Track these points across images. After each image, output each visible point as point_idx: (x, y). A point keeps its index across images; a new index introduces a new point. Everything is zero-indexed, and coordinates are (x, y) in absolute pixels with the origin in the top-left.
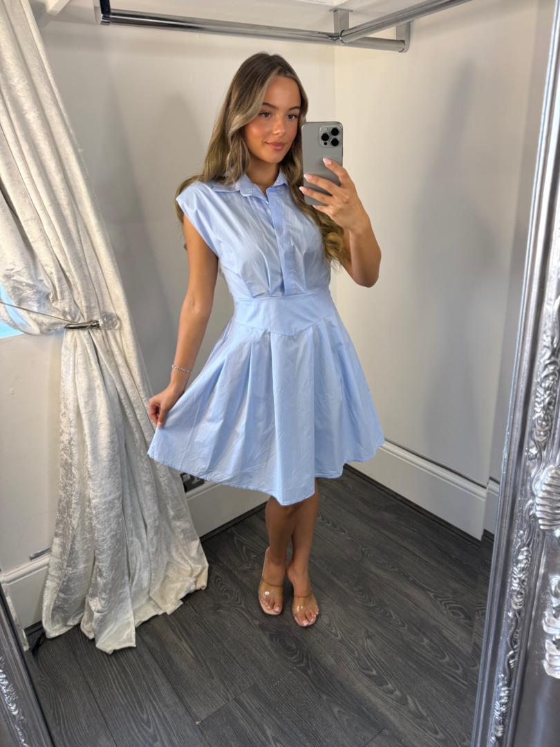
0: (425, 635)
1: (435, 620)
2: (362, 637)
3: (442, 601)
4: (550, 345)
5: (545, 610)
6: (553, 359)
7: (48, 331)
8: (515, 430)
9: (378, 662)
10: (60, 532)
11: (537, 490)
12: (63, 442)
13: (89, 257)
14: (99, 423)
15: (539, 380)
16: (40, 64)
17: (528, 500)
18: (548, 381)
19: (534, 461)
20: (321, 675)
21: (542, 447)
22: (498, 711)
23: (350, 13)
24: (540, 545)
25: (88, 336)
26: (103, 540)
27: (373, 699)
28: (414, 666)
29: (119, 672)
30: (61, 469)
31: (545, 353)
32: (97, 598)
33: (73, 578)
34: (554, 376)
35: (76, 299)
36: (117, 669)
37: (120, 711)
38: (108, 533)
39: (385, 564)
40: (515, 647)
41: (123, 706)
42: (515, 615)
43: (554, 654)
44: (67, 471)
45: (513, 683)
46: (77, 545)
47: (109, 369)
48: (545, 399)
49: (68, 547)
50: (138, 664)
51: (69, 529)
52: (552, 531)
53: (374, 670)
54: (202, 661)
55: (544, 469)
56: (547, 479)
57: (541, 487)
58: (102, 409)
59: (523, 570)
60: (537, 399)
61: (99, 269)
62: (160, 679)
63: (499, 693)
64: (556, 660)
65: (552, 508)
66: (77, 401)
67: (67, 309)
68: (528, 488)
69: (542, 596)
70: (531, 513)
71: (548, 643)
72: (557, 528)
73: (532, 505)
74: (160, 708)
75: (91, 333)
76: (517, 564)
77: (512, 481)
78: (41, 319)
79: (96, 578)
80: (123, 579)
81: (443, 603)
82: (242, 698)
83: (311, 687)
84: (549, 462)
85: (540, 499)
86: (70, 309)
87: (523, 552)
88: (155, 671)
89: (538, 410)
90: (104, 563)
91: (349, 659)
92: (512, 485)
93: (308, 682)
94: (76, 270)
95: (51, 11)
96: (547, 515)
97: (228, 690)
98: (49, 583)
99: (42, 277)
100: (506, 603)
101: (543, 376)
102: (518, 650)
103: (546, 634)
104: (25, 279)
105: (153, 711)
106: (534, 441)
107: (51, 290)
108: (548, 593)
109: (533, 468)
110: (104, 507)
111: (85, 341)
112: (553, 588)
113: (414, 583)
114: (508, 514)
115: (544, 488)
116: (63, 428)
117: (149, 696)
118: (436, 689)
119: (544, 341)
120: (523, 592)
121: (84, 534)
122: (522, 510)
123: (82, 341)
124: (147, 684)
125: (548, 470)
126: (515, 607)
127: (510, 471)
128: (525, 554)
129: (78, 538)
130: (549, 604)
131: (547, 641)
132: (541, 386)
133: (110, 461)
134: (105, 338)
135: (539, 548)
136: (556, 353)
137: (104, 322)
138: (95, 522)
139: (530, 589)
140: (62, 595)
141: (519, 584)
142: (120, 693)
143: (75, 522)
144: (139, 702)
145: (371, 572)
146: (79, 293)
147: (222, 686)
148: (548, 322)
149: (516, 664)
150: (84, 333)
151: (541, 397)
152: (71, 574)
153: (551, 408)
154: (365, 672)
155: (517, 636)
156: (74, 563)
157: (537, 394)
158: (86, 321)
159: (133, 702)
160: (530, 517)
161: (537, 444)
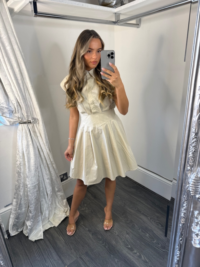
0: (147, 232)
1: (151, 227)
2: (125, 234)
3: (153, 220)
4: (195, 132)
5: (193, 223)
6: (196, 136)
7: (13, 124)
8: (182, 161)
9: (131, 243)
10: (16, 197)
11: (190, 182)
12: (17, 164)
13: (28, 98)
14: (31, 157)
15: (191, 144)
16: (11, 30)
17: (187, 185)
18: (194, 144)
19: (189, 171)
20: (111, 248)
21: (192, 167)
22: (176, 259)
23: (120, 15)
24: (191, 201)
25: (27, 126)
26: (32, 200)
27: (129, 256)
28: (144, 244)
29: (37, 248)
30: (16, 174)
31: (193, 134)
32: (29, 221)
33: (21, 214)
34: (196, 142)
35: (23, 113)
36: (36, 247)
37: (38, 262)
38: (34, 197)
39: (133, 207)
40: (182, 236)
41: (39, 261)
42: (182, 225)
43: (196, 239)
44: (19, 175)
45: (181, 249)
46: (22, 202)
47: (34, 138)
48: (193, 150)
49: (19, 202)
50: (44, 245)
51: (19, 196)
52: (195, 196)
53: (129, 246)
54: (67, 243)
55: (192, 174)
56: (193, 178)
57: (191, 180)
58: (32, 152)
59: (185, 209)
60: (190, 150)
61: (31, 102)
62: (52, 251)
63: (176, 253)
64: (196, 241)
65: (195, 188)
66: (23, 149)
67: (20, 117)
68: (187, 181)
69: (192, 219)
70: (188, 189)
71: (194, 235)
72: (197, 195)
73: (188, 187)
74: (52, 261)
75: (28, 125)
76: (183, 207)
77: (181, 178)
78: (10, 120)
79: (29, 214)
80: (39, 214)
81: (153, 221)
82: (82, 257)
83: (107, 252)
84: (194, 172)
85: (191, 185)
86: (21, 116)
87: (185, 203)
88: (50, 247)
89: (190, 154)
90: (32, 208)
91: (121, 242)
92: (181, 180)
93: (106, 251)
94: (23, 102)
95: (16, 12)
96: (194, 190)
97: (77, 254)
98: (11, 216)
99: (11, 105)
100: (179, 221)
101: (192, 142)
102: (183, 238)
103: (193, 232)
104: (5, 106)
105: (50, 262)
106: (189, 164)
107: (14, 109)
108: (194, 217)
109: (189, 174)
110: (32, 188)
111: (26, 128)
112: (196, 216)
113: (143, 214)
114: (180, 190)
115: (193, 181)
116: (18, 159)
117: (48, 257)
118: (152, 252)
119: (193, 130)
120: (185, 217)
121: (25, 198)
122: (185, 188)
123: (25, 128)
124: (48, 252)
125: (194, 175)
126: (182, 223)
127: (181, 175)
128: (186, 204)
129: (23, 199)
130: (194, 221)
131: (193, 234)
132: (191, 145)
133: (34, 171)
134: (33, 127)
135: (191, 202)
136: (197, 134)
137: (33, 121)
138: (29, 193)
139: (187, 216)
140: (16, 220)
141: (184, 214)
142: (37, 256)
143: (21, 193)
144: (45, 259)
145: (128, 210)
146: (24, 111)
147: (75, 253)
148: (194, 124)
149: (183, 243)
150: (25, 125)
151: (191, 149)
152: (20, 212)
153: (195, 153)
154: (126, 246)
155: (183, 233)
156: (21, 208)
157: (190, 148)
158: (26, 121)
159: (42, 259)
160: (187, 191)
161: (190, 166)
